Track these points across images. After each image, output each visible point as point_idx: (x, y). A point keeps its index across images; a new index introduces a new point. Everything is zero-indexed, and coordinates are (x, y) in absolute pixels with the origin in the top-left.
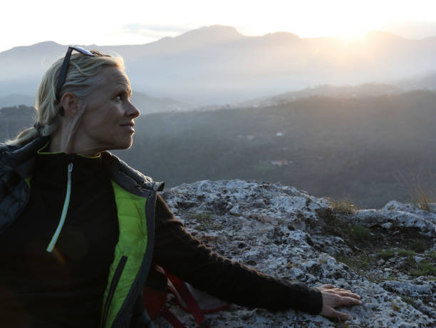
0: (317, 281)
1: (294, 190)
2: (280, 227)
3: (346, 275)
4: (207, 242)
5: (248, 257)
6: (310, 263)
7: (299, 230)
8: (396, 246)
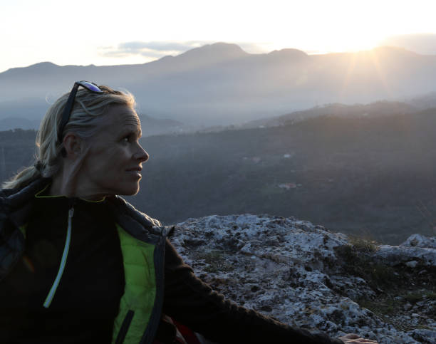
0: (339, 329)
1: (309, 225)
2: (296, 267)
3: (371, 322)
4: (217, 285)
5: (263, 301)
6: (331, 309)
7: (316, 271)
8: (423, 287)
